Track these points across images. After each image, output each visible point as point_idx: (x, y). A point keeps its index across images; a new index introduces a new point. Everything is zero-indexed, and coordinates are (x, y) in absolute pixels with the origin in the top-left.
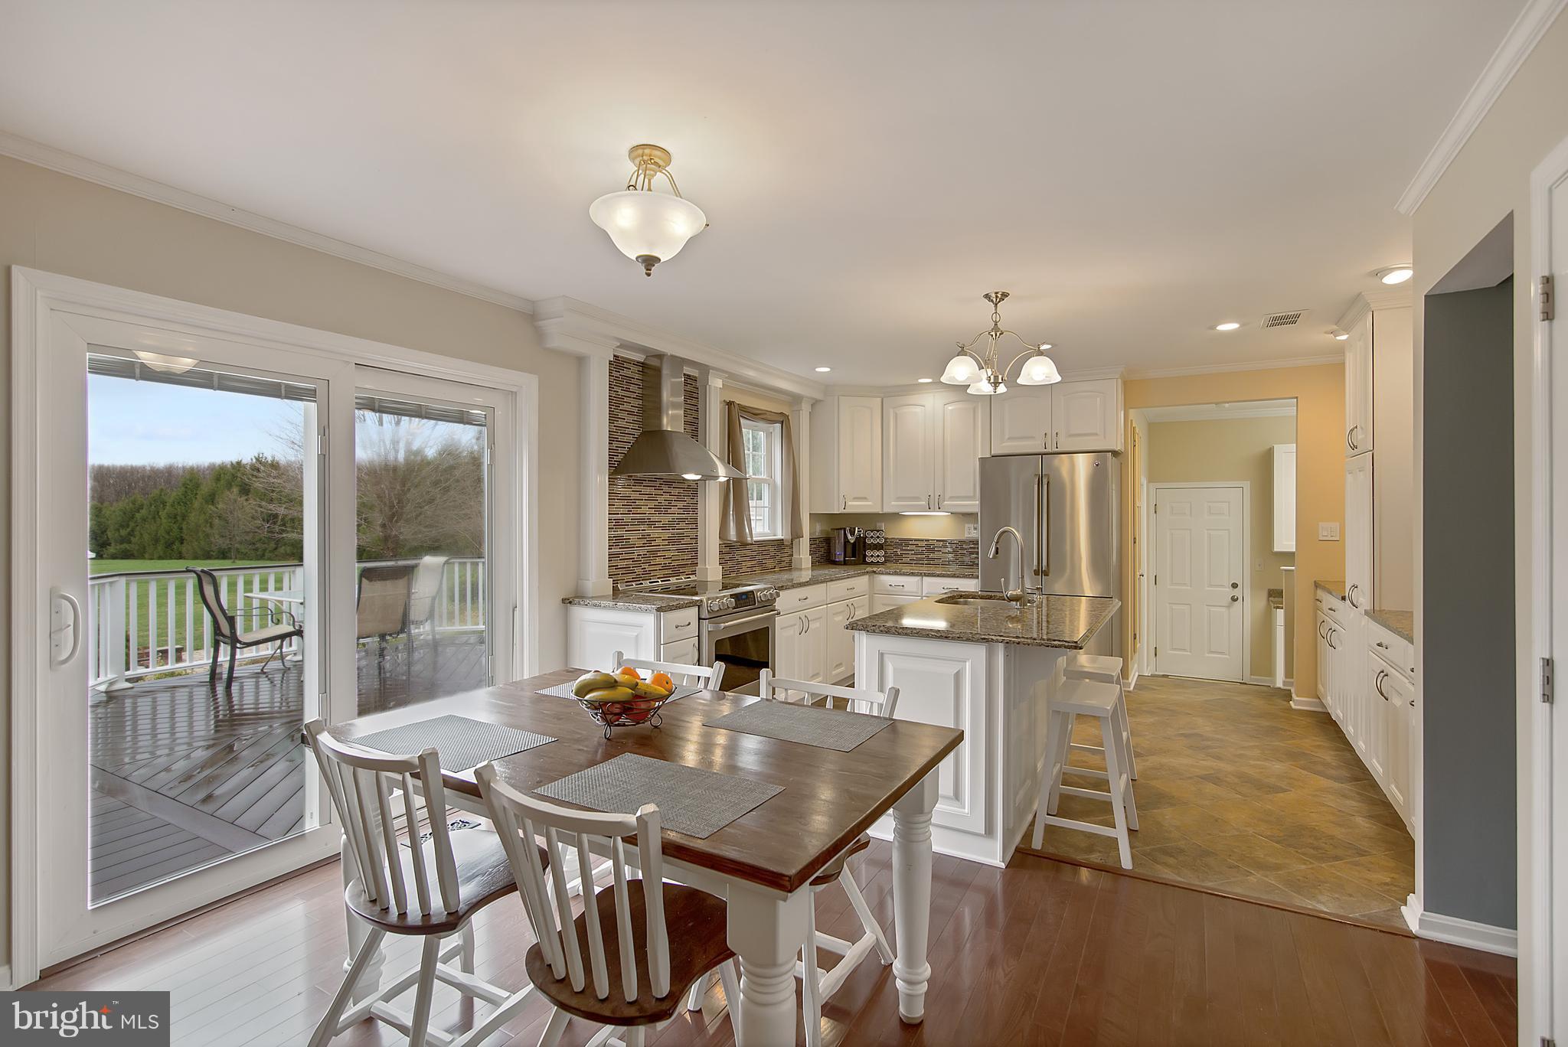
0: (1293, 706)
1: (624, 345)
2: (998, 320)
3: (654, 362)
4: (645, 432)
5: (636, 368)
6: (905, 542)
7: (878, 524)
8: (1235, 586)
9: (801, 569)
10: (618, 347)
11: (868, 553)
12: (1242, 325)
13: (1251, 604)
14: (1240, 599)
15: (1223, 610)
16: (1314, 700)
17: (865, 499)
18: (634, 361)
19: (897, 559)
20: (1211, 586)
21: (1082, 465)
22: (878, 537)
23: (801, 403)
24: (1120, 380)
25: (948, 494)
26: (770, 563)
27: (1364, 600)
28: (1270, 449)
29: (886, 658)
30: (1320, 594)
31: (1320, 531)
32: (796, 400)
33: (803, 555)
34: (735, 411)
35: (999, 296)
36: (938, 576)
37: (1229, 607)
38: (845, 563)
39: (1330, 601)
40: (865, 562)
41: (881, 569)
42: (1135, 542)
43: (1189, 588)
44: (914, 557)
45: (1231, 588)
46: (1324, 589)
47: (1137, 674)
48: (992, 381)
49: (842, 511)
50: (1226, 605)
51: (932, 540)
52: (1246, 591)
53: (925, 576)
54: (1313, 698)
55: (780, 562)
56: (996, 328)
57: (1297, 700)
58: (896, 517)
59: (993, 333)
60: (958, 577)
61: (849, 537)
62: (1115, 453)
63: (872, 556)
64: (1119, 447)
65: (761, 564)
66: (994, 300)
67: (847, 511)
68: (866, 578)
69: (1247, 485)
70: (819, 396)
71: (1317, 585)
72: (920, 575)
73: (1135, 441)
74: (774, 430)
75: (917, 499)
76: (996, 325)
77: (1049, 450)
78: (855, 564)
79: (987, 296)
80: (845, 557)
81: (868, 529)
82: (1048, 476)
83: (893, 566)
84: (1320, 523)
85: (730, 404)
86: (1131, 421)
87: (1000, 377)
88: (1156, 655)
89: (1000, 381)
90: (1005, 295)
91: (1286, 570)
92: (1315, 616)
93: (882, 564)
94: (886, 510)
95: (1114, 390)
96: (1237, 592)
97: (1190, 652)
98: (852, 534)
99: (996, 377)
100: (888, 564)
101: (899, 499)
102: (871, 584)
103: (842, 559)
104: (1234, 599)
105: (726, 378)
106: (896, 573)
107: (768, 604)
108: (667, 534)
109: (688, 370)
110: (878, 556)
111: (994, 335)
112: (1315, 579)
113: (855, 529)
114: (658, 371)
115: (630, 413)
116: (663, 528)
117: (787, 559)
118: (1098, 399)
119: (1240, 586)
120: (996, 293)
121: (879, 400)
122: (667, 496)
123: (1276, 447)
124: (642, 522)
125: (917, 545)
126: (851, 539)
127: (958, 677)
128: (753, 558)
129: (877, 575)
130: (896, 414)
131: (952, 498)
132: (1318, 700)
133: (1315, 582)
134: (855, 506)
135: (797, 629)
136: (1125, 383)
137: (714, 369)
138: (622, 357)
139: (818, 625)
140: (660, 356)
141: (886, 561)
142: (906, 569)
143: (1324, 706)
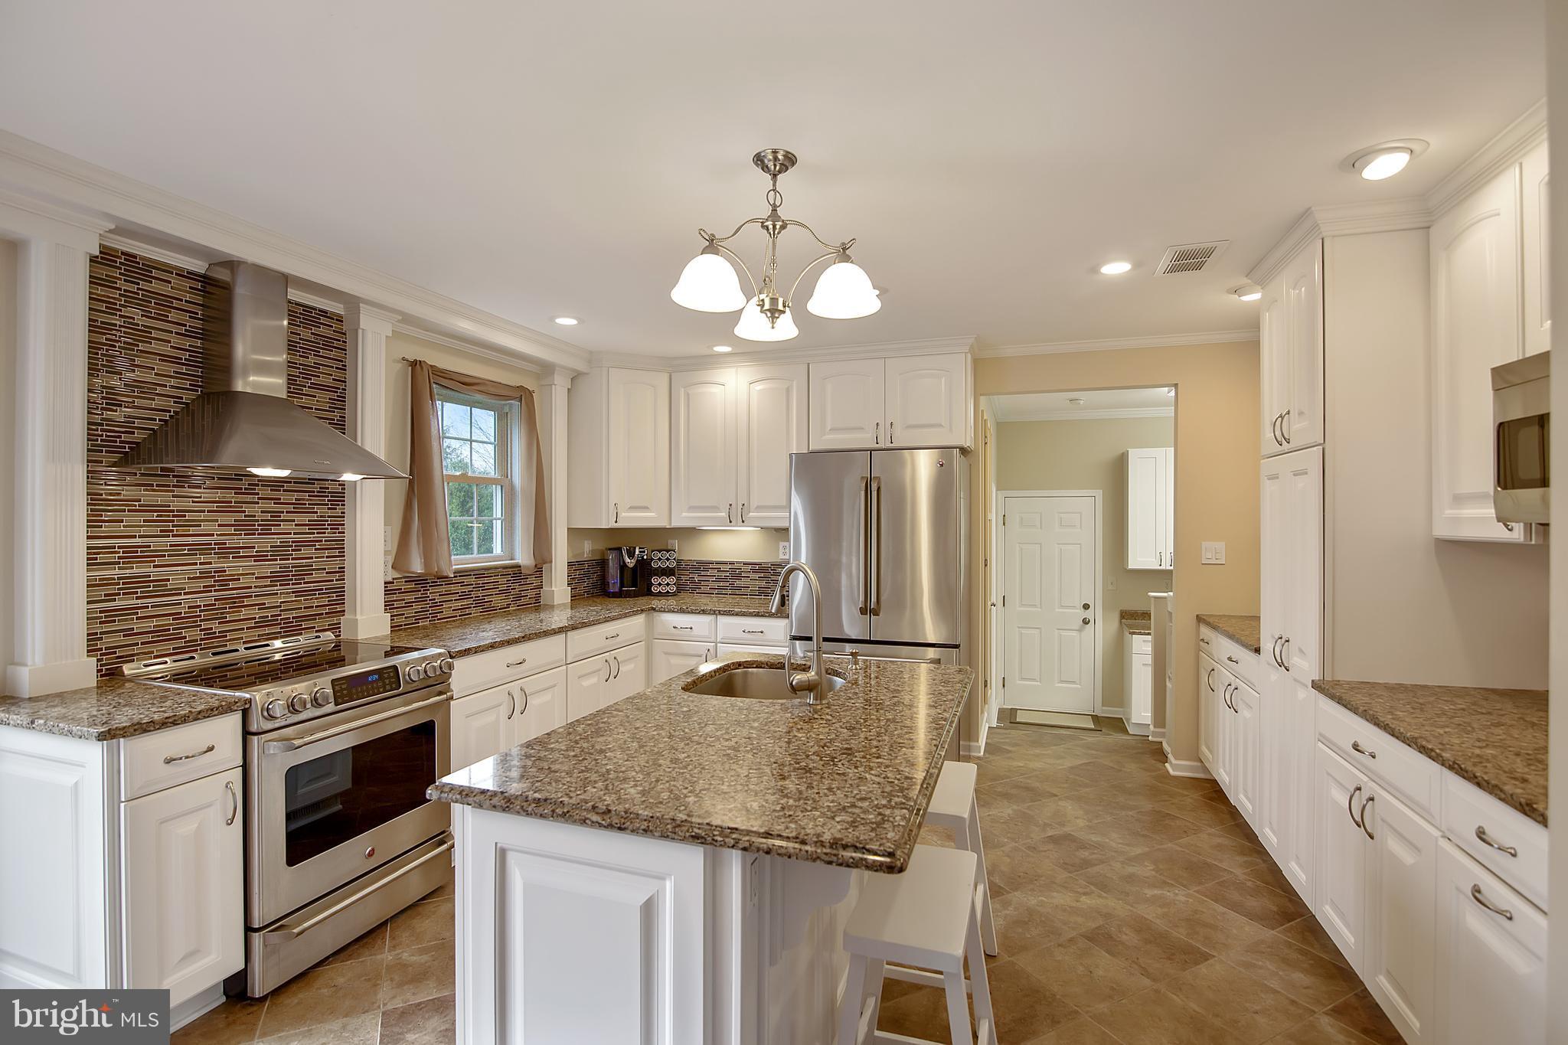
0: (1171, 772)
1: (123, 229)
2: (778, 204)
3: (222, 275)
4: (208, 394)
5: (187, 284)
6: (703, 566)
7: (670, 541)
8: (1086, 607)
9: (552, 607)
10: (110, 231)
11: (655, 580)
12: (1137, 265)
13: (1103, 628)
14: (1092, 621)
15: (1074, 634)
16: (1195, 764)
17: (645, 508)
18: (182, 269)
19: (695, 588)
20: (1062, 607)
21: (923, 467)
22: (668, 559)
23: (554, 373)
24: (969, 355)
25: (754, 503)
26: (498, 601)
27: (1307, 666)
28: (1123, 454)
29: (512, 859)
30: (1205, 632)
31: (1203, 552)
32: (546, 370)
33: (558, 587)
34: (423, 377)
35: (780, 157)
36: (737, 614)
37: (1080, 630)
38: (619, 595)
39: (1224, 647)
40: (649, 593)
41: (672, 602)
42: (986, 565)
43: (1040, 610)
44: (716, 585)
45: (1082, 609)
46: (1208, 624)
47: (987, 726)
48: (767, 306)
49: (612, 525)
50: (1077, 628)
51: (737, 562)
52: (1097, 613)
53: (720, 614)
54: (1195, 761)
55: (519, 597)
56: (774, 214)
57: (1175, 764)
58: (690, 533)
59: (769, 224)
60: (762, 616)
61: (627, 560)
62: (964, 451)
63: (660, 584)
64: (968, 443)
65: (480, 603)
66: (771, 165)
67: (620, 525)
68: (640, 619)
69: (1099, 494)
70: (580, 366)
71: (1200, 619)
72: (714, 613)
73: (986, 437)
74: (510, 410)
75: (715, 509)
76: (774, 210)
77: (881, 445)
78: (636, 595)
79: (759, 159)
80: (622, 585)
81: (653, 549)
82: (878, 478)
83: (687, 599)
84: (1203, 543)
85: (415, 364)
86: (982, 411)
87: (781, 301)
88: (1004, 686)
89: (780, 307)
90: (790, 160)
91: (1156, 598)
92: (1197, 659)
93: (674, 594)
94: (675, 524)
95: (959, 371)
96: (1089, 614)
97: (1040, 682)
98: (631, 554)
99: (774, 301)
100: (682, 595)
101: (692, 508)
102: (650, 626)
103: (617, 590)
104: (1086, 622)
105: (399, 321)
106: (682, 611)
107: (437, 682)
108: (267, 568)
109: (295, 295)
110: (668, 584)
111: (771, 227)
112: (1198, 613)
113: (635, 548)
114: (227, 289)
115: (165, 358)
116: (260, 558)
117: (531, 594)
118: (943, 380)
119: (1092, 606)
120: (775, 152)
121: (666, 377)
122: (271, 506)
123: (1131, 451)
124: (205, 549)
125: (719, 570)
126: (630, 562)
127: (649, 911)
128: (464, 596)
129: (655, 614)
130: (688, 394)
131: (759, 508)
132: (1199, 764)
133: (1197, 616)
134: (631, 520)
135: (504, 711)
136: (976, 362)
137: (367, 302)
138: (142, 258)
139: (546, 697)
140: (232, 265)
141: (679, 591)
142: (704, 601)
143: (1206, 770)
